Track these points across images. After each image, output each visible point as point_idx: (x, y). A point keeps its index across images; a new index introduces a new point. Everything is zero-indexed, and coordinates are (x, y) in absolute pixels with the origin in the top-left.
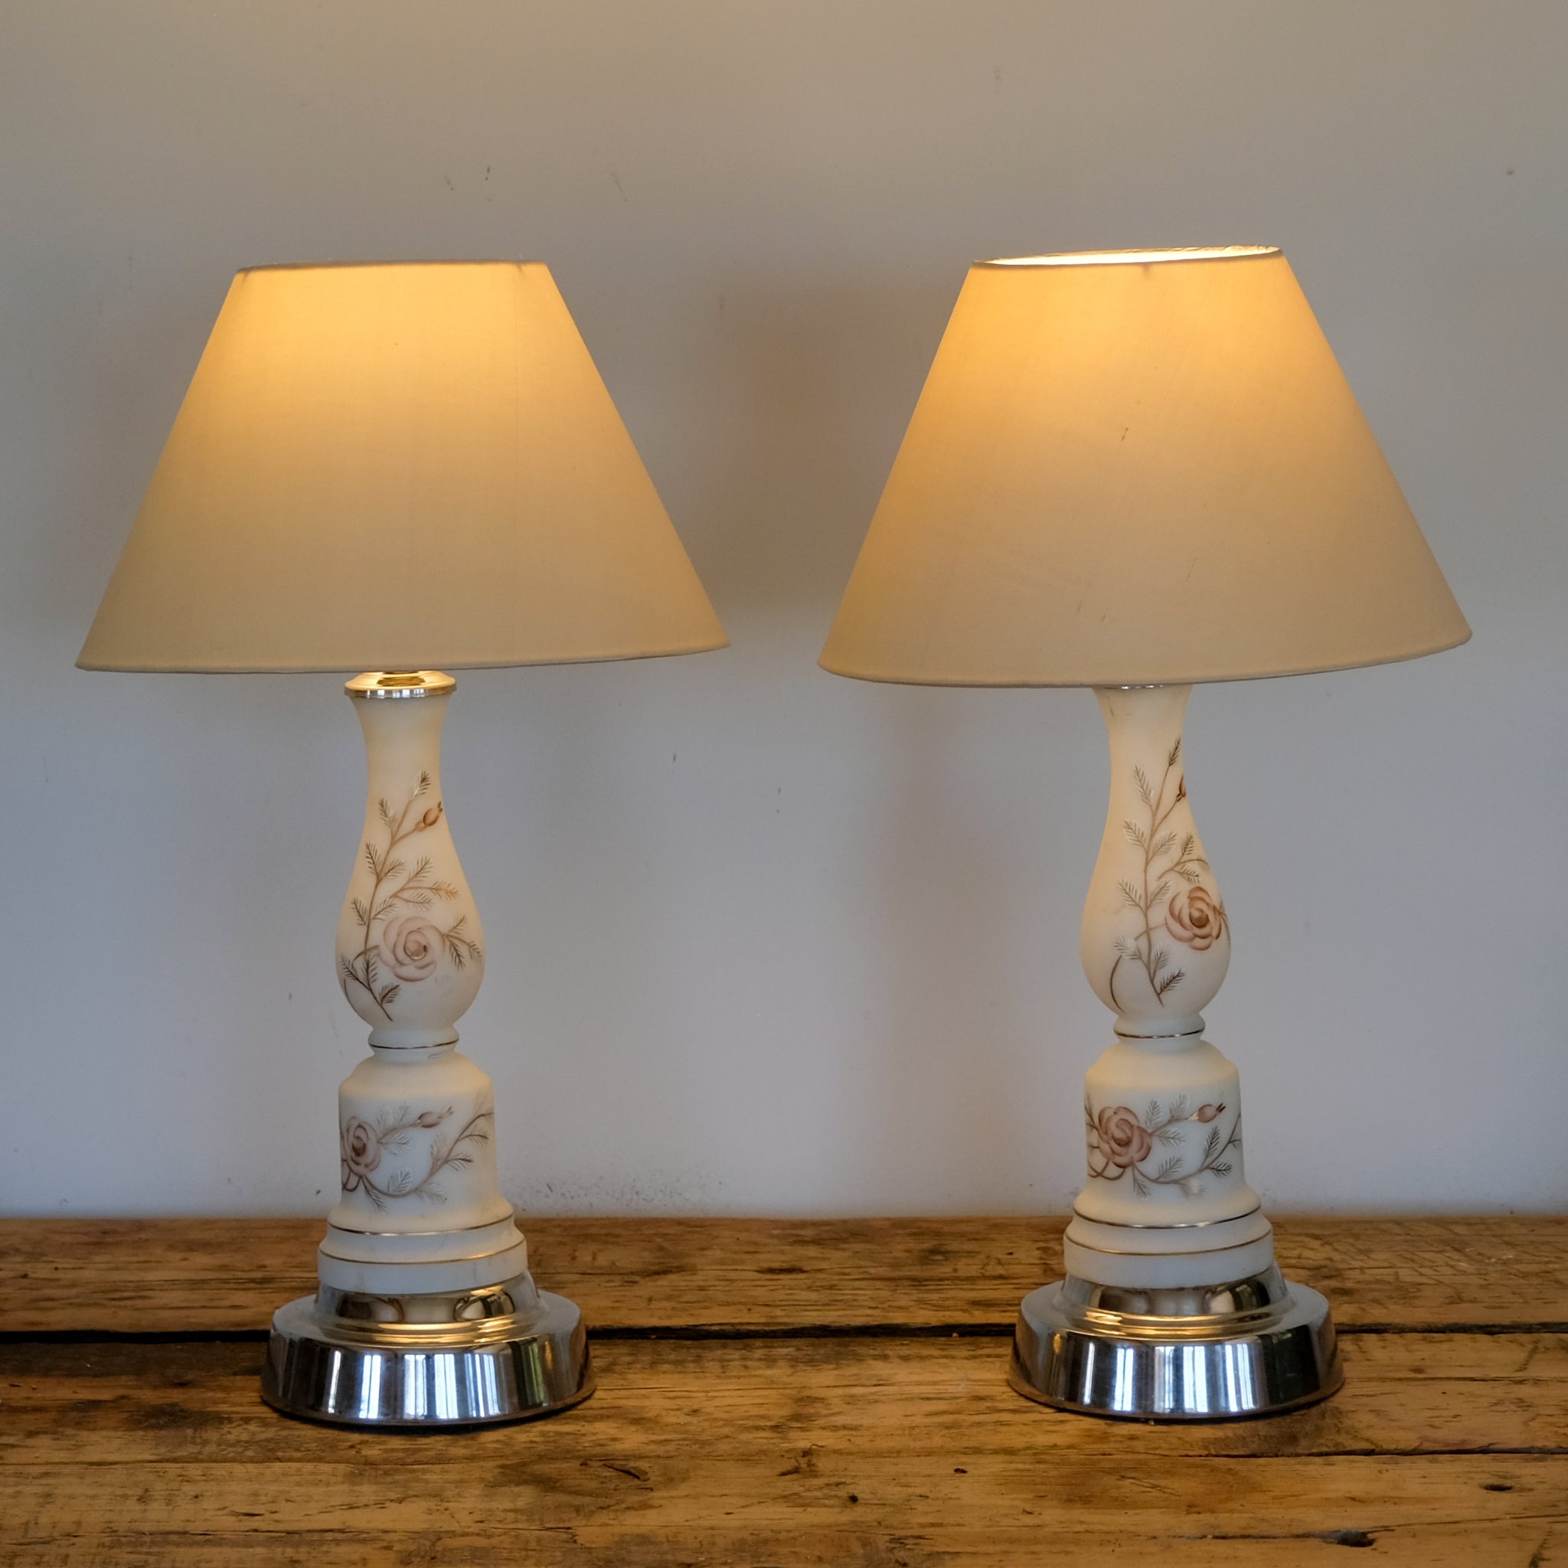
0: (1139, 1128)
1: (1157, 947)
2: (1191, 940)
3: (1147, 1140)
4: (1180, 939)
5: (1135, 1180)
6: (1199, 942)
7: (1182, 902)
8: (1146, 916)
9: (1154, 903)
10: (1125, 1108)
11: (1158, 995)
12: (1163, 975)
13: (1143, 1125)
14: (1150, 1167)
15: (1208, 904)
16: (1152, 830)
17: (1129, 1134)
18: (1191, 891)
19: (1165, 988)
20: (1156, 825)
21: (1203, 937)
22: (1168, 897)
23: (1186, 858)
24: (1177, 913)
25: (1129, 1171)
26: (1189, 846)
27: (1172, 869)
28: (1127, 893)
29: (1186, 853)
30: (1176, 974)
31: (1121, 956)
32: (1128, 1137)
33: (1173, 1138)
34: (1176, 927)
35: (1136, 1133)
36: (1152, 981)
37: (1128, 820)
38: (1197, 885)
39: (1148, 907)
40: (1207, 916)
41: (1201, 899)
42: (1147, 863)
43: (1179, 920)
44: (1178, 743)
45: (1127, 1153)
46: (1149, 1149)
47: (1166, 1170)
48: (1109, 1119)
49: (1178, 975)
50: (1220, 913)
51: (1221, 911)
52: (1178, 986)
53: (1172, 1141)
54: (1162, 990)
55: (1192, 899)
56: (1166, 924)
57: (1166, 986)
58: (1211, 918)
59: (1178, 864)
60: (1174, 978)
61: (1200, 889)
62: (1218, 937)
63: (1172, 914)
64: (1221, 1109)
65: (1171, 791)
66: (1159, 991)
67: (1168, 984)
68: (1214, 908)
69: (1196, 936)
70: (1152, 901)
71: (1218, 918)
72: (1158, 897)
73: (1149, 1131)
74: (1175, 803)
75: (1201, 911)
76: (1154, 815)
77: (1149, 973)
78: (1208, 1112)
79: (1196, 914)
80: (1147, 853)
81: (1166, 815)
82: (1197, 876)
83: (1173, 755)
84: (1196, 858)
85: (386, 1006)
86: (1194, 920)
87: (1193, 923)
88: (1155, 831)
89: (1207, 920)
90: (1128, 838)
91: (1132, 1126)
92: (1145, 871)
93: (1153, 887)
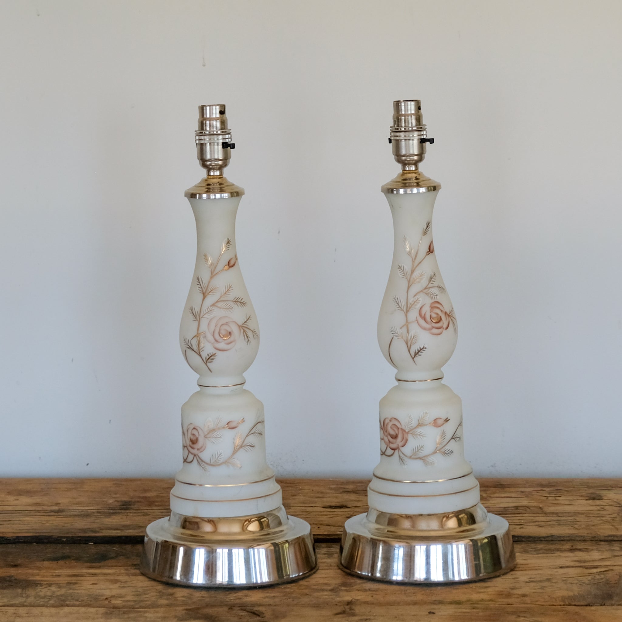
0: (401, 429)
1: (412, 333)
2: (430, 329)
3: (406, 435)
4: (425, 329)
5: (399, 456)
6: (435, 331)
7: (426, 310)
8: (406, 316)
9: (411, 309)
10: (395, 418)
11: (413, 358)
12: (415, 348)
13: (403, 428)
14: (407, 450)
15: (442, 311)
16: (412, 271)
17: (397, 432)
18: (432, 303)
19: (416, 355)
20: (415, 267)
21: (438, 328)
22: (418, 306)
23: (430, 285)
24: (423, 314)
25: (397, 451)
26: (432, 279)
27: (421, 291)
28: (397, 304)
29: (430, 283)
30: (422, 348)
31: (393, 337)
32: (396, 434)
33: (419, 435)
34: (422, 322)
35: (400, 431)
36: (409, 351)
37: (400, 265)
38: (436, 300)
39: (407, 311)
40: (441, 317)
41: (438, 308)
42: (408, 288)
43: (424, 318)
44: (429, 224)
45: (396, 442)
46: (407, 441)
47: (415, 452)
48: (388, 424)
49: (423, 348)
50: (449, 316)
51: (450, 315)
52: (423, 354)
53: (418, 436)
54: (415, 356)
55: (432, 308)
56: (417, 320)
57: (417, 353)
58: (443, 318)
59: (426, 288)
60: (421, 350)
61: (438, 302)
62: (447, 328)
63: (420, 314)
64: (447, 420)
65: (424, 249)
66: (413, 357)
67: (418, 353)
68: (446, 313)
69: (433, 327)
70: (410, 308)
71: (447, 318)
72: (413, 306)
73: (407, 431)
74: (426, 256)
75: (437, 314)
76: (413, 262)
77: (408, 347)
78: (440, 422)
79: (434, 315)
80: (409, 282)
81: (420, 263)
82: (436, 295)
83: (426, 230)
84: (437, 286)
85: (209, 364)
86: (433, 319)
87: (432, 321)
88: (414, 271)
89: (441, 319)
90: (399, 274)
91: (398, 428)
92: (407, 292)
93: (411, 300)
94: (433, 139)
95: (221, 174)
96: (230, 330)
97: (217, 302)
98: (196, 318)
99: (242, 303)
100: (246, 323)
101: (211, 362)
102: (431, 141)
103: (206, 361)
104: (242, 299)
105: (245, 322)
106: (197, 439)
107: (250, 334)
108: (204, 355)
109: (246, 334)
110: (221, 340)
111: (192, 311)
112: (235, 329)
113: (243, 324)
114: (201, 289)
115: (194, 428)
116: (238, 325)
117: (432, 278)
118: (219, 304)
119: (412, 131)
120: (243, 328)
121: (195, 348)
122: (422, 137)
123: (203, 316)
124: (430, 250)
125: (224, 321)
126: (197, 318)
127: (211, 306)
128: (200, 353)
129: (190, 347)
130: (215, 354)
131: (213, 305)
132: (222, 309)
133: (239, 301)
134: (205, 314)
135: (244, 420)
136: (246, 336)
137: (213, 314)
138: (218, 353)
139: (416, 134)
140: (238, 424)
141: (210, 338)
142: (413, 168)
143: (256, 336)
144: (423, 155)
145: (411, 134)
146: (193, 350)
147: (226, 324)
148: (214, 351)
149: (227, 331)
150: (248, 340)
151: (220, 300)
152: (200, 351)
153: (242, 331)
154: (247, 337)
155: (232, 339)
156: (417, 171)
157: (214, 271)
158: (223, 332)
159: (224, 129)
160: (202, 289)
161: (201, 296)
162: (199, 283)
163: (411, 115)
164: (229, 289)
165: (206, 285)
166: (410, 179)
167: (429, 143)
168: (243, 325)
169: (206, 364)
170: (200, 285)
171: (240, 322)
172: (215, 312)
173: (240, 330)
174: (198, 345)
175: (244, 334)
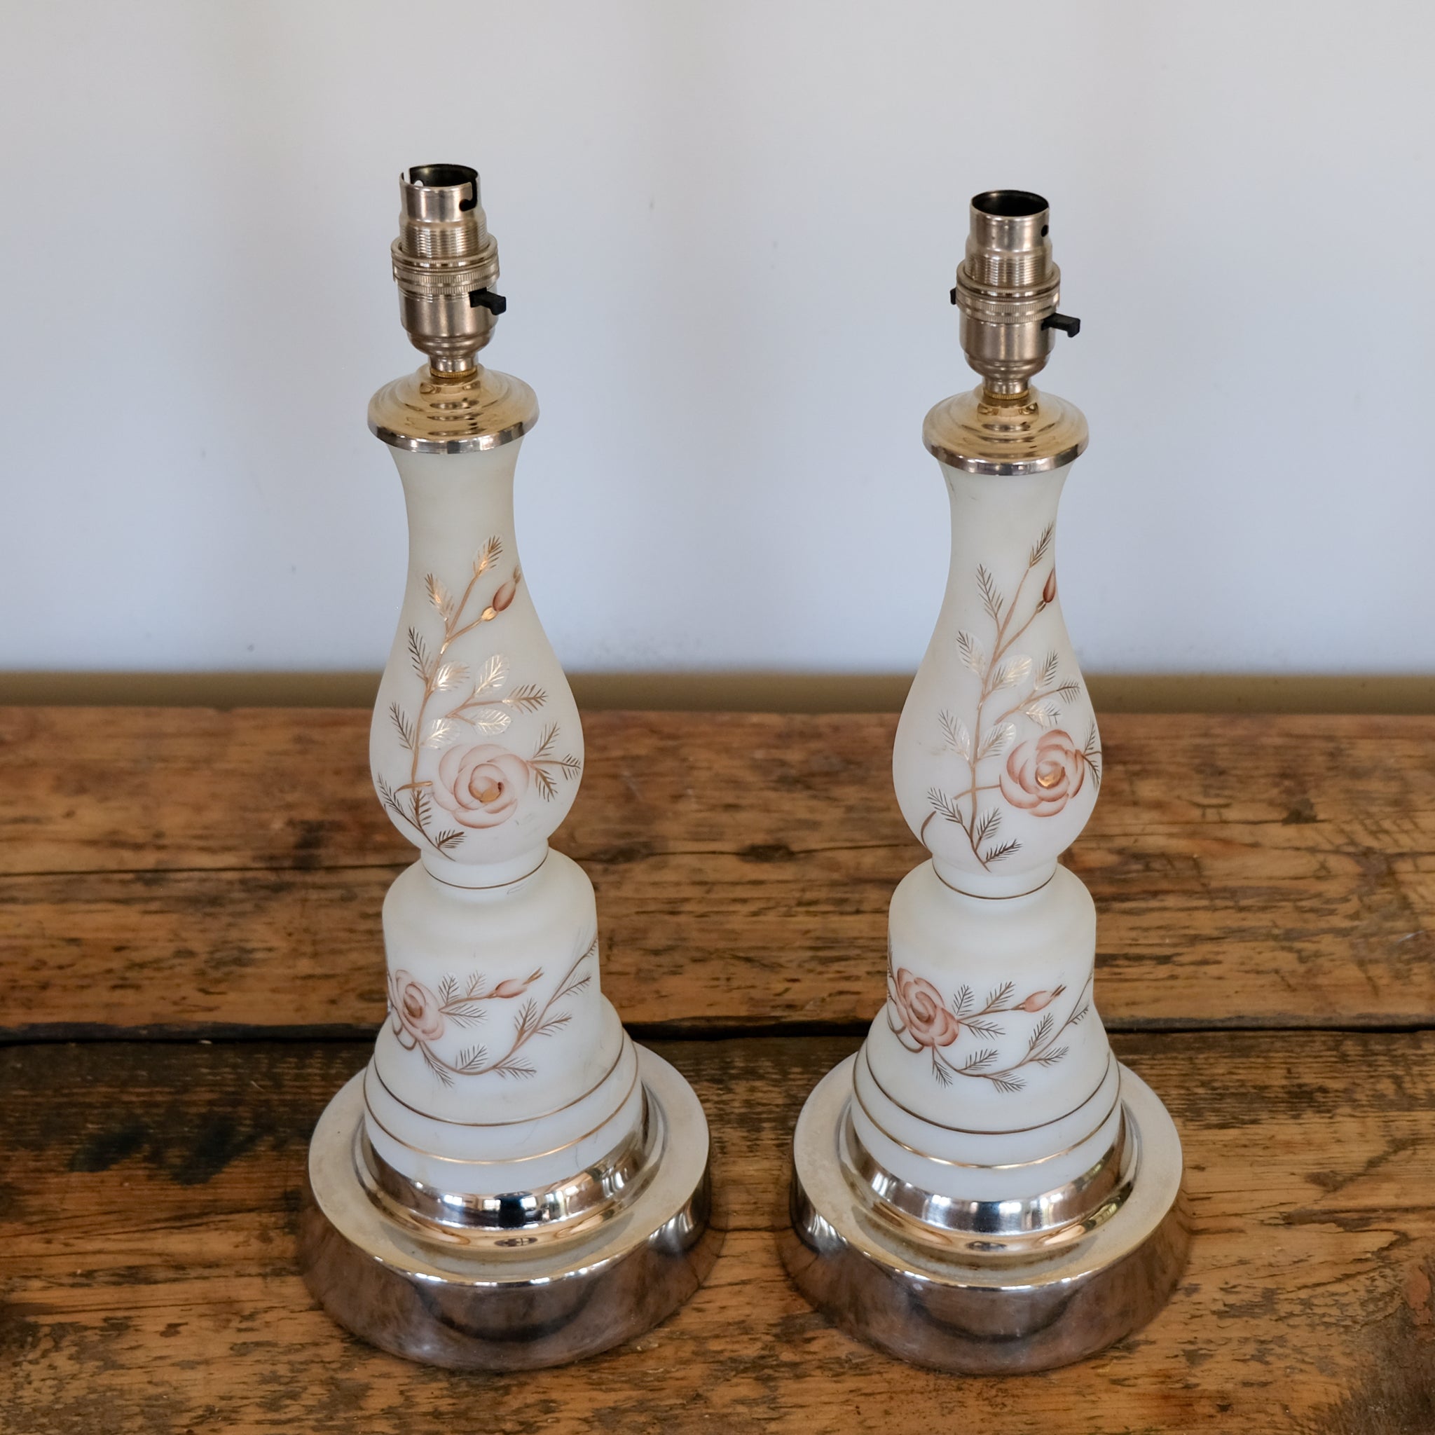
0: (943, 1009)
1: (985, 812)
2: (1033, 805)
3: (953, 1026)
4: (1019, 805)
5: (935, 1063)
6: (1046, 807)
7: (1028, 759)
8: (973, 771)
9: (986, 755)
10: (927, 982)
11: (984, 864)
12: (987, 846)
13: (949, 1009)
14: (957, 1054)
15: (1066, 751)
16: (995, 654)
17: (932, 1013)
18: (1043, 738)
19: (992, 857)
20: (1001, 648)
21: (1053, 799)
22: (1006, 749)
23: (1041, 690)
24: (1017, 769)
25: (928, 1050)
26: (1048, 673)
27: (1015, 710)
28: (950, 733)
29: (1043, 683)
30: (1009, 845)
31: (934, 812)
32: (930, 1016)
33: (987, 1030)
34: (1013, 788)
35: (939, 1014)
36: (975, 851)
37: (964, 631)
38: (1055, 727)
39: (976, 759)
40: (1063, 767)
41: (1058, 747)
42: (984, 698)
43: (1021, 781)
44: (1048, 533)
45: (927, 1031)
46: (955, 1037)
47: (975, 1063)
48: (908, 987)
49: (1012, 847)
50: (1085, 756)
52: (1013, 857)
53: (984, 1032)
54: (988, 860)
55: (1043, 749)
56: (1000, 786)
57: (995, 855)
58: (1070, 770)
59: (1029, 700)
60: (1005, 849)
61: (1059, 732)
62: (1077, 791)
63: (1010, 770)
64: (1058, 992)
65: (1034, 594)
66: (984, 860)
67: (997, 855)
68: (1078, 752)
69: (1042, 799)
70: (985, 751)
71: (1079, 763)
72: (992, 748)
73: (957, 1017)
74: (1036, 613)
75: (1055, 764)
76: (1001, 634)
77: (972, 841)
78: (1040, 1000)
79: (1045, 769)
80: (985, 682)
81: (1018, 635)
82: (1055, 714)
83: (1038, 552)
84: (1058, 688)
85: (446, 851)
86: (1043, 779)
87: (1039, 783)
88: (1000, 656)
89: (1063, 774)
90: (961, 656)
91: (935, 1007)
92: (980, 710)
93: (987, 734)
94: (1078, 321)
95: (472, 367)
96: (498, 779)
97: (464, 706)
98: (407, 741)
99: (534, 698)
100: (542, 752)
101: (454, 847)
102: (1072, 327)
103: (439, 845)
105: (542, 749)
106: (421, 1007)
108: (434, 830)
109: (545, 778)
110: (476, 803)
111: (396, 718)
112: (513, 775)
113: (534, 757)
116: (522, 762)
117: (1047, 671)
118: (470, 714)
119: (1022, 299)
120: (537, 766)
121: (409, 812)
123: (426, 740)
124: (1047, 596)
125: (483, 757)
126: (411, 742)
127: (448, 717)
128: (421, 825)
129: (394, 805)
130: (461, 833)
131: (455, 714)
133: (525, 695)
135: (541, 972)
136: (543, 783)
137: (455, 738)
138: (469, 831)
139: (1031, 307)
140: (524, 984)
141: (446, 796)
143: (571, 769)
145: (1017, 307)
146: (403, 815)
147: (490, 763)
148: (459, 828)
149: (491, 780)
150: (551, 790)
151: (471, 700)
152: (423, 823)
153: (533, 773)
154: (548, 784)
155: (505, 798)
157: (454, 623)
158: (480, 786)
159: (477, 253)
160: (423, 668)
161: (420, 686)
162: (415, 646)
167: (1065, 333)
168: (536, 759)
169: (438, 848)
170: (418, 654)
171: (527, 752)
172: (459, 735)
173: (528, 773)
174: (417, 809)
175: (540, 779)
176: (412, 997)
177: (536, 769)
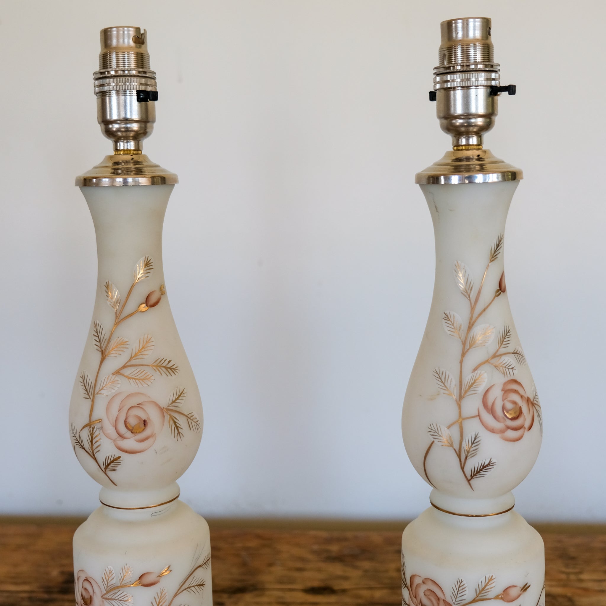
0: (444, 601)
1: (469, 435)
2: (502, 431)
4: (492, 431)
6: (511, 434)
7: (496, 395)
8: (459, 406)
9: (468, 394)
10: (432, 580)
11: (469, 481)
12: (472, 464)
13: (449, 600)
15: (522, 397)
16: (470, 323)
18: (505, 384)
19: (475, 475)
20: (475, 317)
21: (515, 429)
22: (481, 389)
23: (502, 350)
24: (490, 403)
26: (505, 340)
27: (487, 361)
28: (442, 382)
29: (503, 346)
30: (486, 464)
31: (433, 442)
34: (488, 418)
36: (463, 468)
37: (447, 312)
38: (512, 378)
39: (461, 397)
40: (521, 407)
41: (516, 392)
42: (464, 354)
43: (491, 411)
44: (500, 241)
48: (418, 585)
49: (489, 464)
50: (533, 404)
51: (535, 402)
52: (488, 475)
54: (472, 477)
55: (506, 391)
56: (479, 415)
57: (477, 473)
58: (525, 409)
59: (495, 356)
60: (484, 467)
61: (515, 381)
62: (530, 428)
63: (485, 403)
64: (525, 588)
65: (491, 286)
66: (469, 478)
67: (478, 472)
68: (528, 400)
69: (508, 428)
70: (466, 392)
71: (531, 407)
72: (472, 389)
74: (494, 298)
75: (515, 403)
76: (473, 308)
77: (460, 461)
78: (514, 592)
79: (509, 406)
80: (464, 344)
81: (484, 310)
82: (512, 368)
83: (495, 252)
84: (512, 352)
85: (110, 473)
86: (508, 412)
87: (505, 415)
88: (473, 325)
89: (521, 412)
90: (446, 329)
91: (439, 599)
92: (461, 362)
93: (468, 378)
94: (514, 86)
95: (138, 149)
96: (144, 417)
97: (124, 367)
98: (88, 394)
99: (170, 368)
100: (174, 404)
101: (114, 470)
102: (511, 90)
103: (106, 469)
104: (169, 362)
105: (174, 402)
106: (91, 597)
107: (182, 421)
108: (101, 458)
109: (175, 423)
110: (128, 434)
111: (83, 380)
112: (154, 416)
113: (168, 406)
114: (98, 344)
115: (86, 580)
116: (160, 407)
117: (505, 338)
118: (127, 372)
119: (477, 71)
120: (170, 413)
121: (87, 445)
122: (493, 83)
123: (100, 390)
124: (501, 289)
125: (134, 401)
126: (90, 394)
127: (113, 374)
128: (94, 455)
129: (79, 443)
130: (120, 457)
131: (118, 373)
132: (131, 381)
133: (164, 365)
134: (102, 389)
135: (170, 569)
136: (174, 426)
137: (117, 389)
138: (124, 455)
139: (482, 78)
140: (160, 576)
141: (110, 430)
142: (474, 140)
143: (193, 423)
144: (493, 117)
145: (473, 77)
146: (84, 448)
147: (139, 406)
148: (118, 453)
149: (139, 418)
150: (179, 433)
151: (129, 364)
152: (95, 452)
153: (167, 417)
154: (177, 427)
155: (148, 432)
156: (480, 147)
157: (121, 312)
158: (133, 421)
159: (142, 68)
160: (101, 344)
161: (99, 356)
162: (97, 333)
163: (475, 41)
164: (145, 345)
165: (107, 337)
166: (468, 159)
167: (507, 93)
168: (169, 408)
169: (105, 473)
170: (98, 337)
171: (164, 402)
172: (119, 386)
173: (164, 416)
174: (92, 441)
175: (172, 422)
176: (86, 589)
177: (169, 415)
